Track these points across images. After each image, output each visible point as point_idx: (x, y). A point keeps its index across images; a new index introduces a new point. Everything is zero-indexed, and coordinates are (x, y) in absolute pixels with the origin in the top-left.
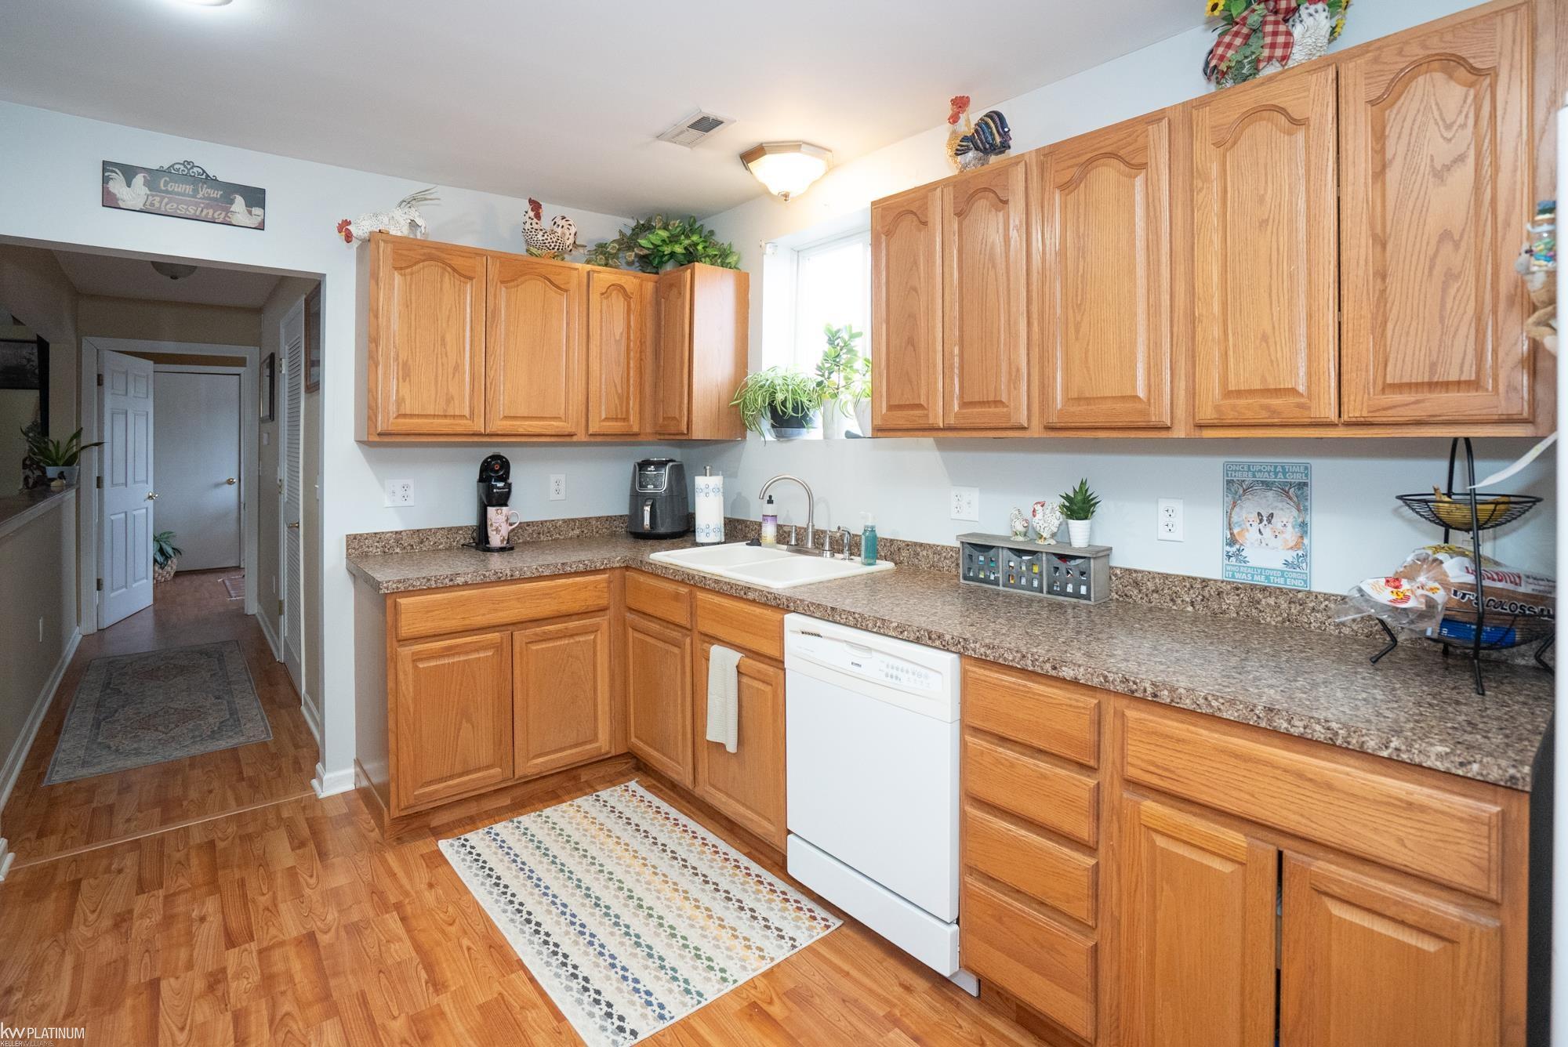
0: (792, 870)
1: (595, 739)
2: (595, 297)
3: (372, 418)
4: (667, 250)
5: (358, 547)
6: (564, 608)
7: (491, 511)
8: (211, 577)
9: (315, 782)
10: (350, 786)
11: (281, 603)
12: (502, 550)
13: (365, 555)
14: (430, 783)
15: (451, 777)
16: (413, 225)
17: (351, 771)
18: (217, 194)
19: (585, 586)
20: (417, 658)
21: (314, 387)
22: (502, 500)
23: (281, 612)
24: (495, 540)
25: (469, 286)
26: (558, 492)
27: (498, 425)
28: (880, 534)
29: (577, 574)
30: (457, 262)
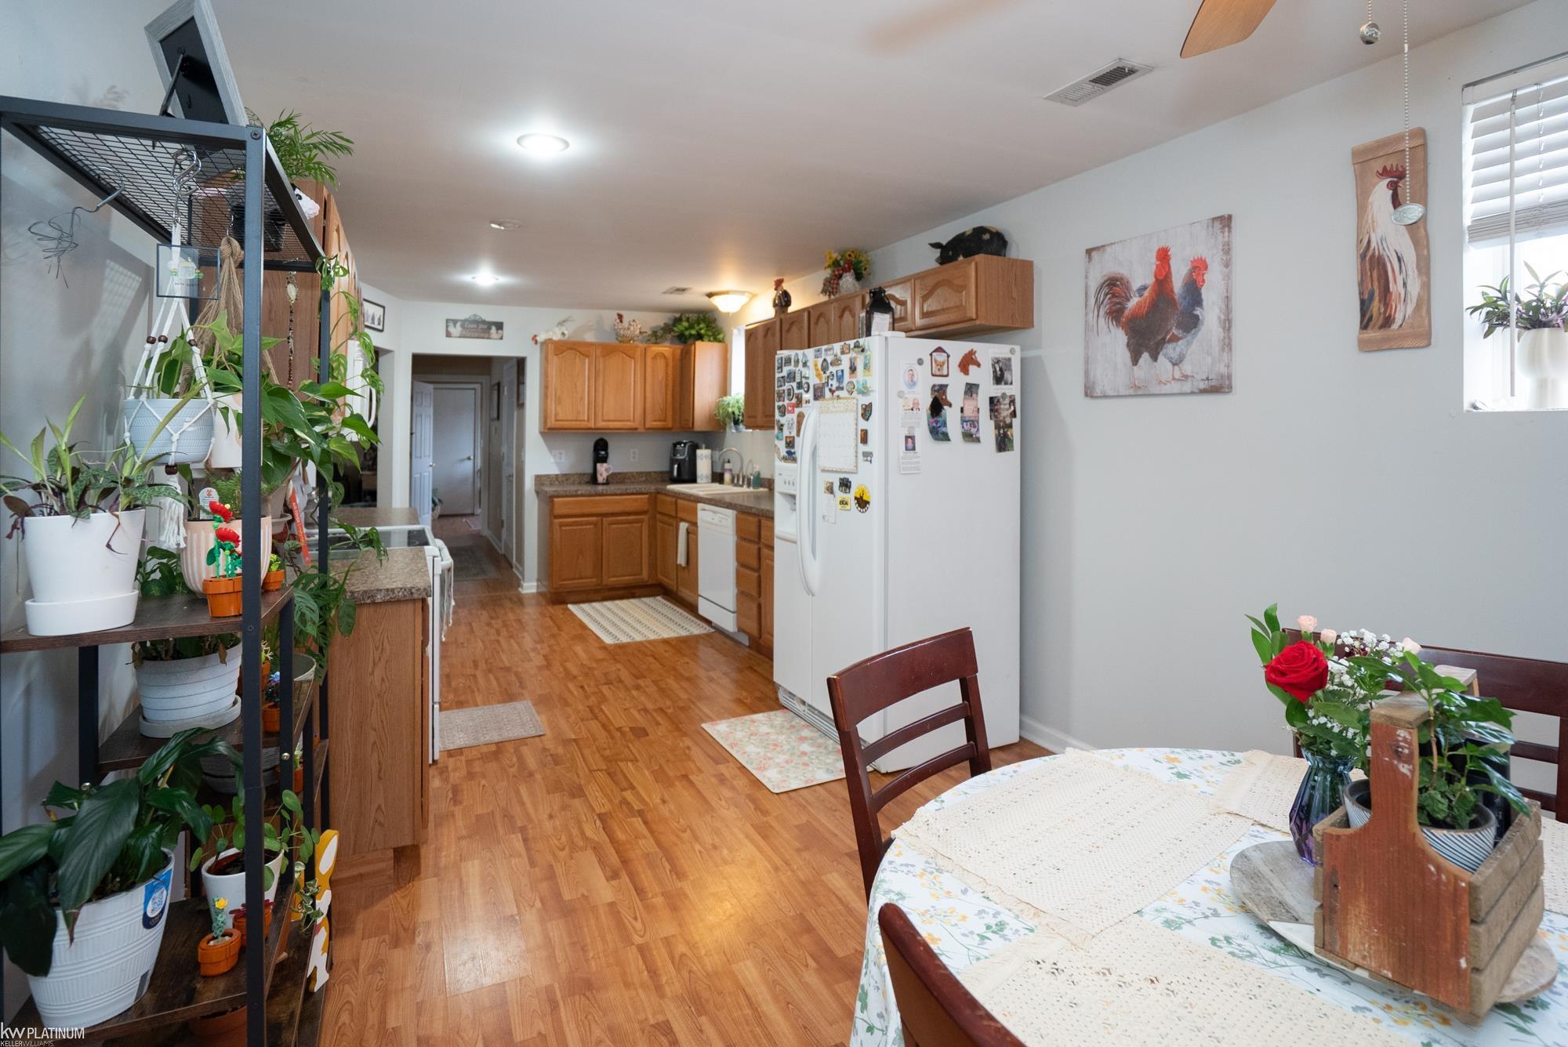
0: (702, 611)
1: (640, 573)
2: (649, 360)
3: (545, 422)
4: (687, 333)
5: (539, 479)
6: (627, 509)
7: (599, 465)
8: (458, 520)
9: (520, 589)
10: (534, 590)
11: (502, 522)
12: (603, 484)
13: (543, 484)
14: (564, 580)
15: (574, 579)
16: (563, 334)
17: (535, 584)
18: (485, 327)
19: (636, 500)
20: (561, 525)
21: (521, 405)
22: (604, 460)
23: (502, 526)
24: (600, 479)
25: (587, 360)
26: (634, 458)
27: (601, 424)
28: (762, 476)
29: (633, 494)
30: (582, 349)
